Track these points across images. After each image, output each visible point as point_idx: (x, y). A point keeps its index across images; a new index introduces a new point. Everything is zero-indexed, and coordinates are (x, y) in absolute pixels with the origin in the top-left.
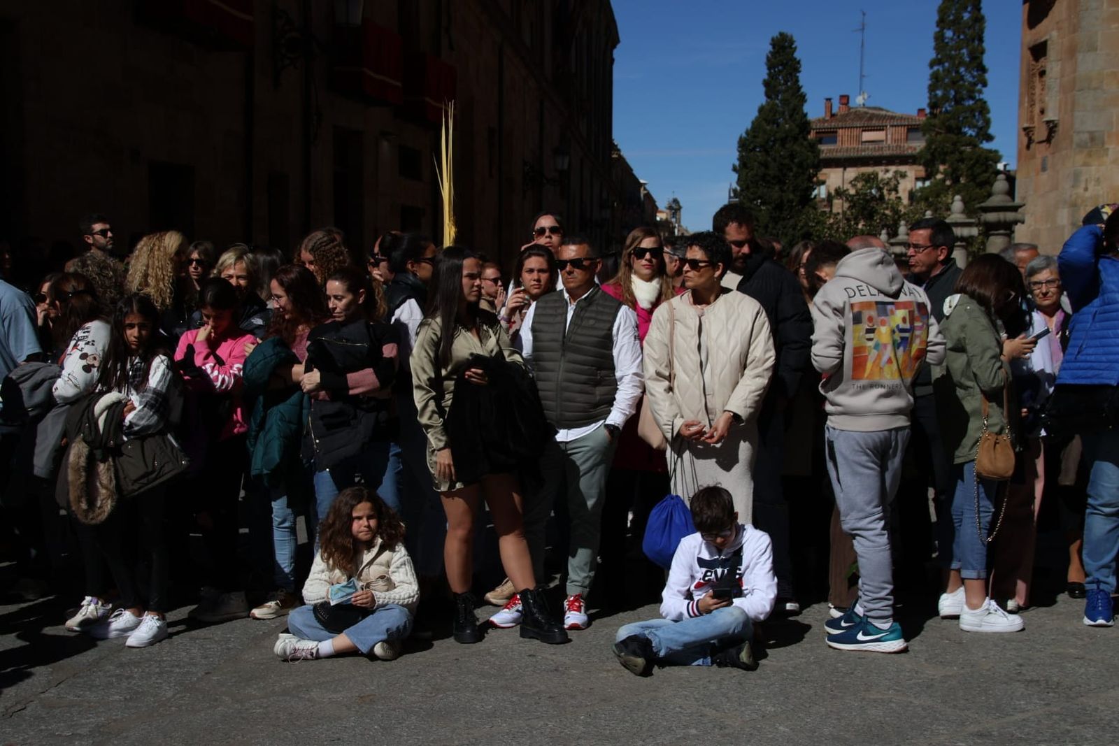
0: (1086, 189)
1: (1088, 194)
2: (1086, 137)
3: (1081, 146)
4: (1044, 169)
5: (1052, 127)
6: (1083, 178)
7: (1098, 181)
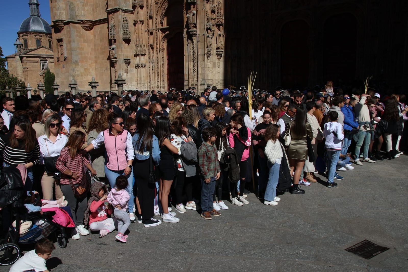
0: (76, 73)
1: (76, 74)
2: (75, 61)
3: (74, 63)
4: (64, 67)
5: (65, 59)
6: (75, 70)
7: (78, 71)
